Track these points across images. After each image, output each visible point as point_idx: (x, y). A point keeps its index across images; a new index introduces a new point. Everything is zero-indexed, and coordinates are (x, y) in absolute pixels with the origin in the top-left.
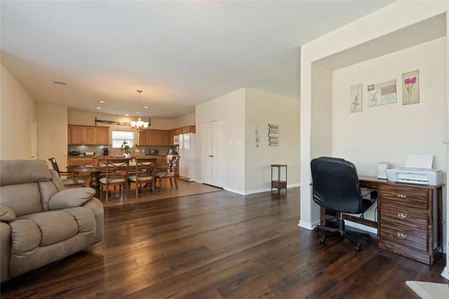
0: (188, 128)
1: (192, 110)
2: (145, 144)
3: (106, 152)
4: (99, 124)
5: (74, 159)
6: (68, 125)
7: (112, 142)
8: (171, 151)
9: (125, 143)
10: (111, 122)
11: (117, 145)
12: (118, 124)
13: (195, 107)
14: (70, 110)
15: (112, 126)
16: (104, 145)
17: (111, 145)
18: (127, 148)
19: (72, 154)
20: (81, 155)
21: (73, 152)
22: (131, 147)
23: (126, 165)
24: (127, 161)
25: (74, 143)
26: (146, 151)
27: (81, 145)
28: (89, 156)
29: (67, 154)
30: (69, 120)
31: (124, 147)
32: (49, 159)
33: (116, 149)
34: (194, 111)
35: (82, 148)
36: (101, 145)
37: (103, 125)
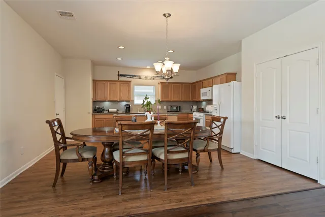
0: (224, 77)
1: (236, 47)
2: (168, 99)
3: (128, 109)
4: (122, 79)
5: (99, 116)
6: (93, 80)
7: (133, 97)
8: (195, 107)
9: (146, 98)
10: (133, 76)
11: (138, 101)
12: (140, 78)
13: (240, 42)
14: (95, 64)
15: (133, 80)
16: (126, 101)
17: (133, 101)
18: (149, 103)
19: (97, 111)
20: (106, 112)
21: (99, 108)
22: (153, 103)
23: (148, 133)
24: (151, 126)
25: (98, 99)
26: (167, 108)
27: (105, 101)
28: (112, 113)
29: (91, 110)
30: (93, 74)
31: (145, 103)
32: (48, 122)
33: (138, 105)
34: (239, 50)
35: (106, 105)
36: (123, 101)
37: (125, 80)
